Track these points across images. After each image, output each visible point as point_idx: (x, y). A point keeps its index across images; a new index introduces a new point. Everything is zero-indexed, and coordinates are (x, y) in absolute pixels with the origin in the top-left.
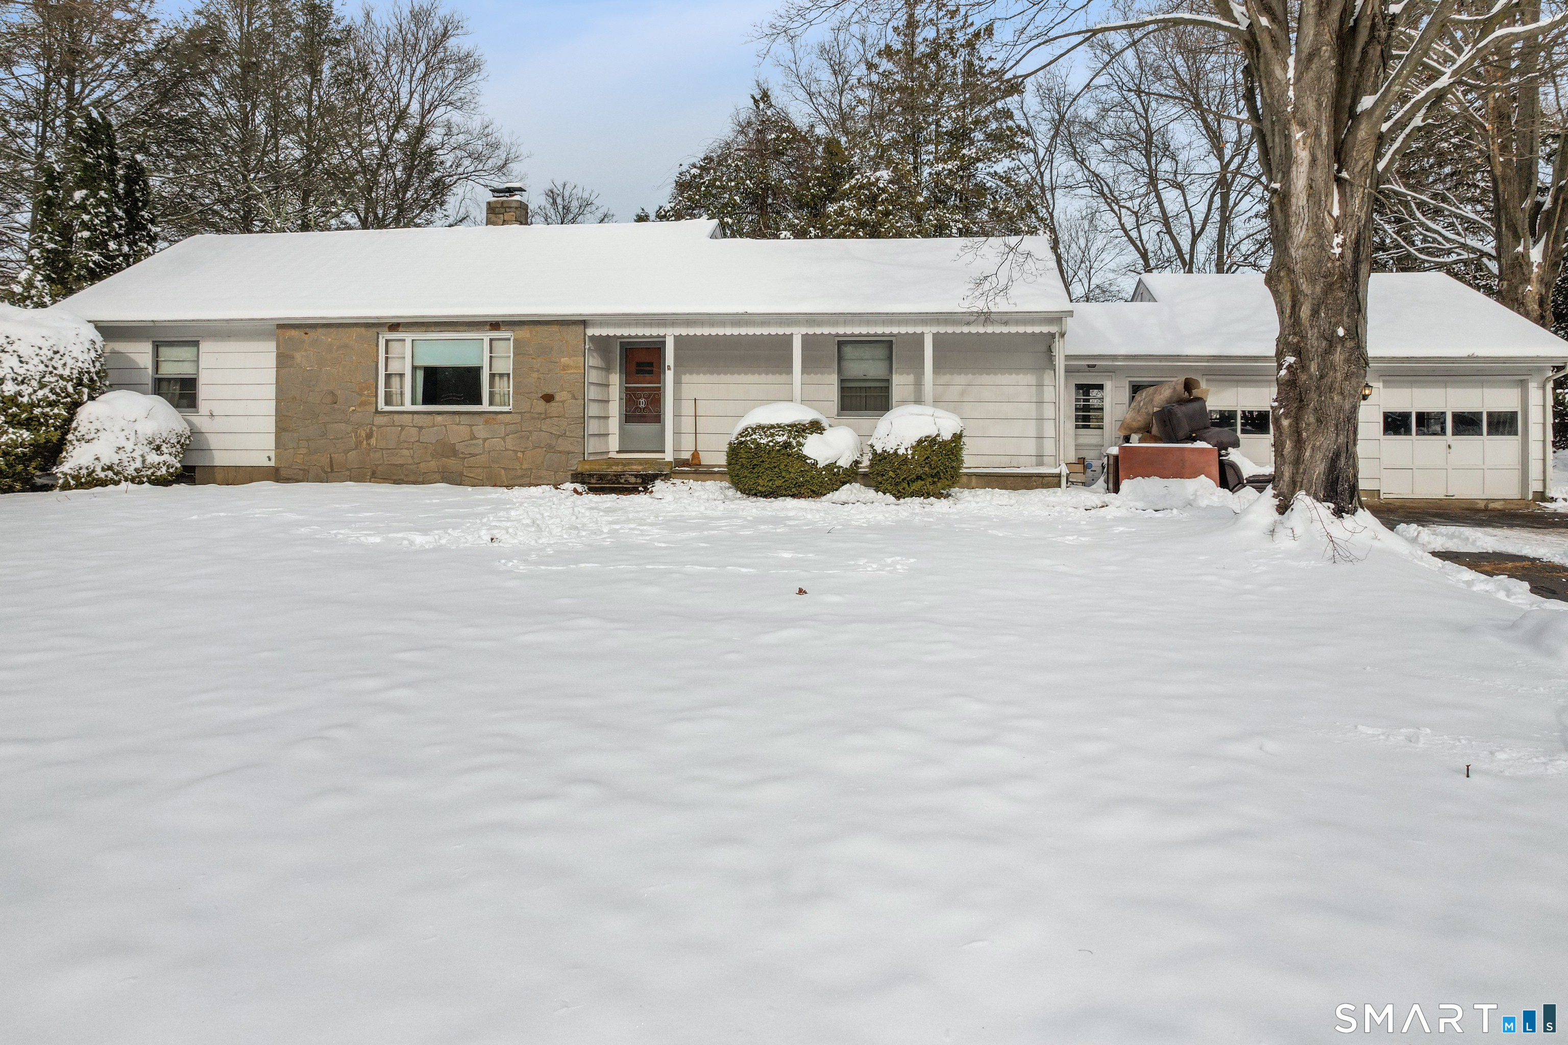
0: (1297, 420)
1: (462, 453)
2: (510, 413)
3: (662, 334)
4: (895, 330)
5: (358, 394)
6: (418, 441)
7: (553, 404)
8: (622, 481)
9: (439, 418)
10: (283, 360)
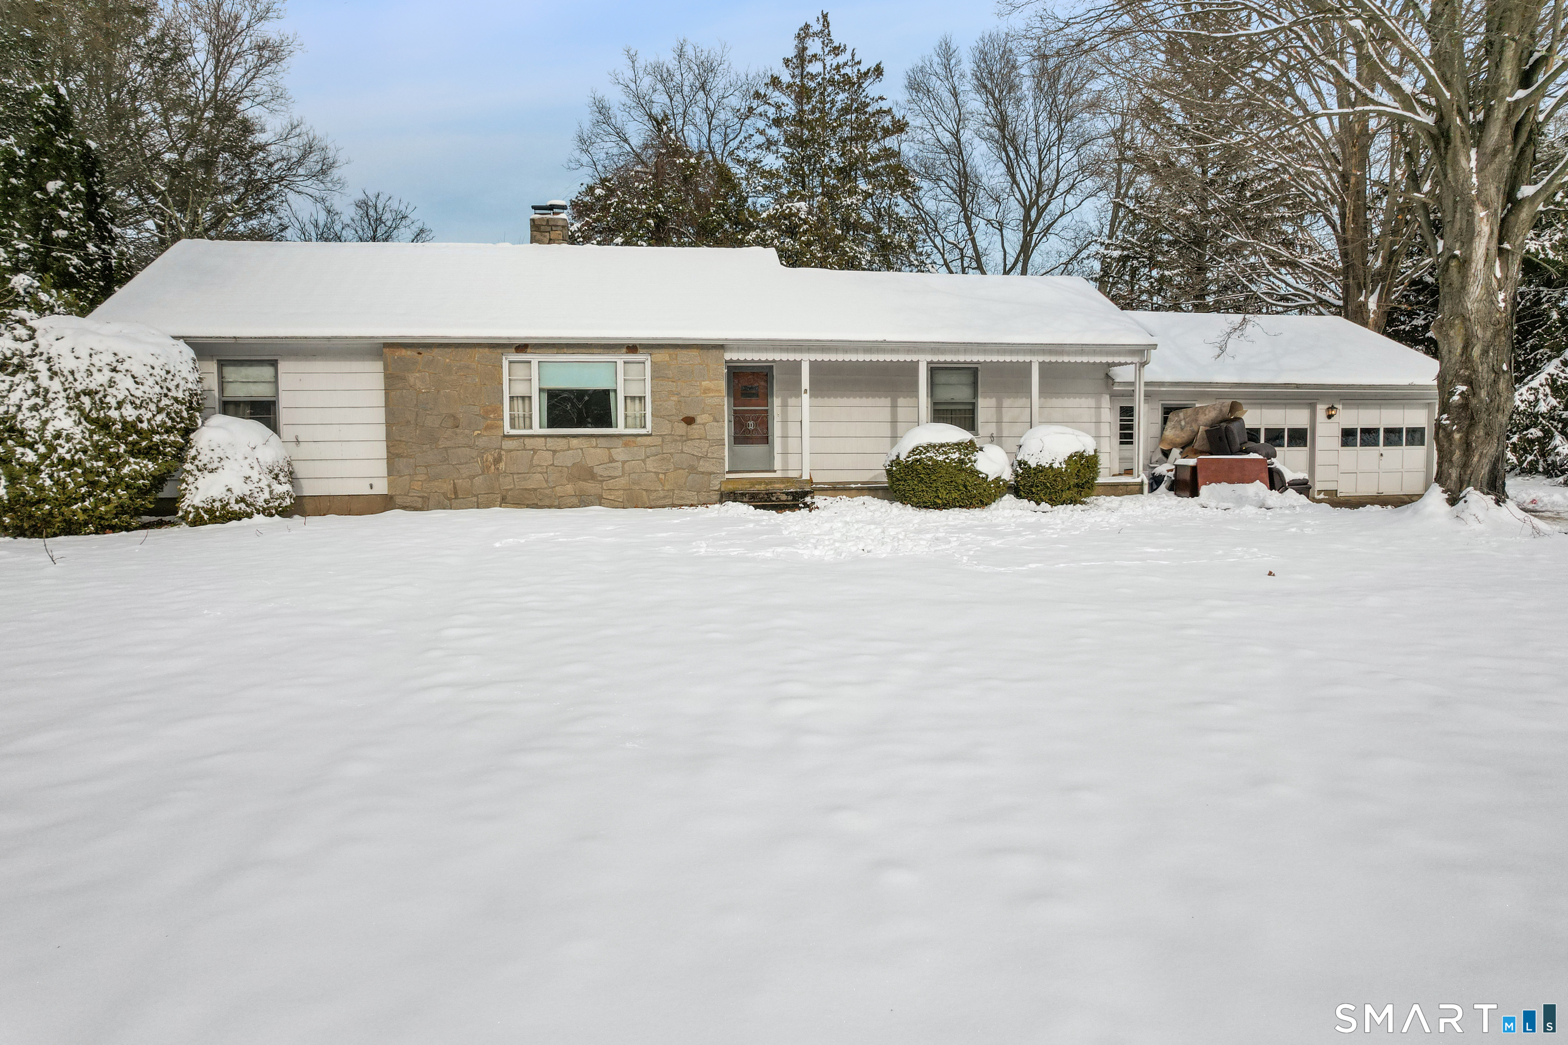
0: (1467, 434)
1: (601, 476)
2: (650, 435)
3: (798, 359)
4: (981, 358)
5: (483, 418)
6: (552, 465)
7: (694, 426)
8: (774, 499)
9: (574, 442)
10: (392, 381)
